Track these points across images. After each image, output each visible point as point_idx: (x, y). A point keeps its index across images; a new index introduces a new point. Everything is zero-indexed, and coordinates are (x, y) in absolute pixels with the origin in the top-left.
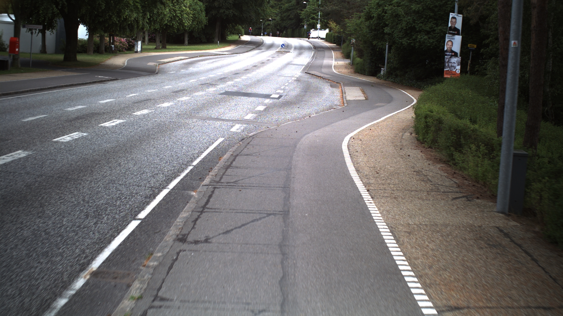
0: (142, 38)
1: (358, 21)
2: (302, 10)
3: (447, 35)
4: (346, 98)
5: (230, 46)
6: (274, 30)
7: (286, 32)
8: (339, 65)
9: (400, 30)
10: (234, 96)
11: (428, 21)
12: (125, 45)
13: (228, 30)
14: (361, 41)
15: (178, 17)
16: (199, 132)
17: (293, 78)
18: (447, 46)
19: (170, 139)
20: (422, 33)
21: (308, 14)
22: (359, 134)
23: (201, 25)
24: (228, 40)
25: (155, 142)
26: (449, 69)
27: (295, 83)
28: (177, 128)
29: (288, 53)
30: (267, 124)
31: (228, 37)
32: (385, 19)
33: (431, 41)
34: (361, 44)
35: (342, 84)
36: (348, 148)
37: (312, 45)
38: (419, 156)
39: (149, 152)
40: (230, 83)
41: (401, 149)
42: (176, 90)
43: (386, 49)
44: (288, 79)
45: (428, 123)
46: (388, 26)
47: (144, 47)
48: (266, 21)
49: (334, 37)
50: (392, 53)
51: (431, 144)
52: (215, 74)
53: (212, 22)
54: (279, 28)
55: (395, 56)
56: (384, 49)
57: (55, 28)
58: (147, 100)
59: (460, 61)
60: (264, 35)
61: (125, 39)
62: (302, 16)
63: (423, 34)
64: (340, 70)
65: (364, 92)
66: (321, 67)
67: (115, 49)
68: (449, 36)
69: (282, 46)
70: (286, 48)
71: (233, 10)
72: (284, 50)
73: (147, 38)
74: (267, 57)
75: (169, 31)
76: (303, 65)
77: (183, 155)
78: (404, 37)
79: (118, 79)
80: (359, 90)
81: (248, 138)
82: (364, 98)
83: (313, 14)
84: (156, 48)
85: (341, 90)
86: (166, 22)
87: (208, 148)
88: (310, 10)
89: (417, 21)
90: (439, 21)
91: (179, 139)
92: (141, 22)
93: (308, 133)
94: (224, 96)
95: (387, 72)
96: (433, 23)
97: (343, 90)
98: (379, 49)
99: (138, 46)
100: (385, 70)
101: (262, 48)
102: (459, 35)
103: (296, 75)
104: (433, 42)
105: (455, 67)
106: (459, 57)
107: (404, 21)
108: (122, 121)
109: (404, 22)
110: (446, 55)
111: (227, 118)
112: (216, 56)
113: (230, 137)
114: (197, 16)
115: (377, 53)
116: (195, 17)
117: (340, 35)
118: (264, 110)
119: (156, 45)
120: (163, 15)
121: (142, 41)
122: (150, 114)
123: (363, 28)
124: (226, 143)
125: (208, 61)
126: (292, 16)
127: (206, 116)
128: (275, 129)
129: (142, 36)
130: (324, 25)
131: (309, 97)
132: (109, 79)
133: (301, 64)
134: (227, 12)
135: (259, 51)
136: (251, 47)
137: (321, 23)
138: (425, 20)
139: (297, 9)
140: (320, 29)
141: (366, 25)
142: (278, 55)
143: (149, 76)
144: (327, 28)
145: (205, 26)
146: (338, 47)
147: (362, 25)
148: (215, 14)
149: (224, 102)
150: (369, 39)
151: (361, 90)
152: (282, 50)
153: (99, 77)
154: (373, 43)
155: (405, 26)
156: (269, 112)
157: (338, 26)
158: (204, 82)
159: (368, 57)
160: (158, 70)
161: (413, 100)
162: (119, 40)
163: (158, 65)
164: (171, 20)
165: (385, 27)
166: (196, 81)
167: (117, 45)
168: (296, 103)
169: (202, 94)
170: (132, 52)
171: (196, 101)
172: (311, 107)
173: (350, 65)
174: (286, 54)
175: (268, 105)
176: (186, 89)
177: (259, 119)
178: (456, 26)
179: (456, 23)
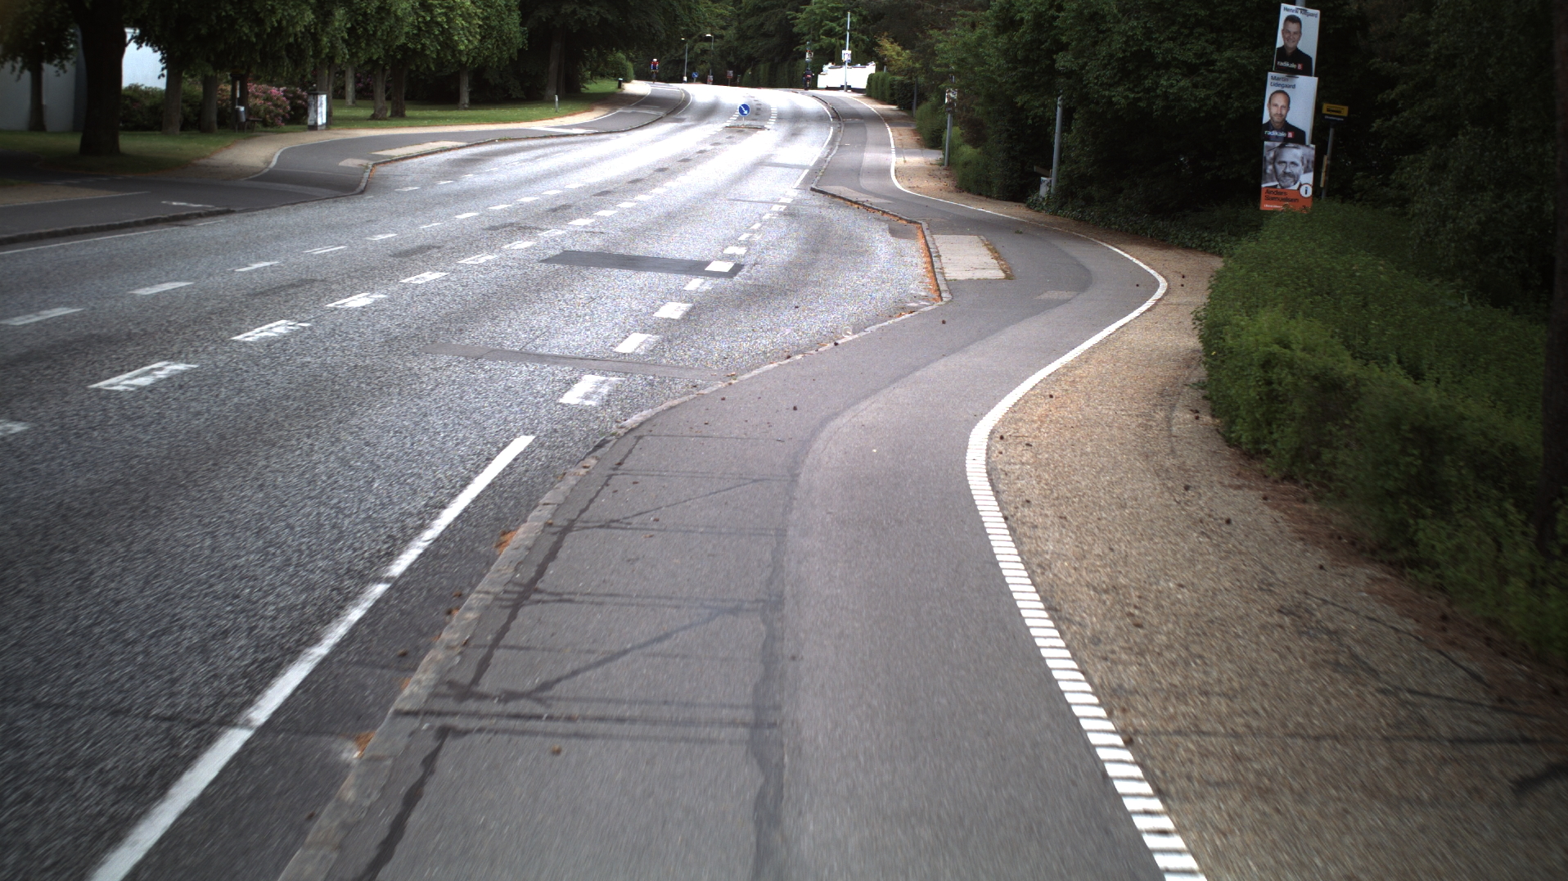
0: (331, 88)
1: (970, 34)
2: (798, 10)
3: (1270, 74)
4: (943, 273)
5: (591, 110)
7: (753, 73)
8: (910, 168)
9: (1106, 61)
10: (588, 266)
11: (1191, 34)
12: (279, 106)
13: (585, 65)
14: (978, 94)
15: (439, 24)
16: (450, 409)
17: (776, 208)
18: (1270, 109)
19: (333, 444)
20: (1172, 69)
21: (816, 20)
22: (1018, 416)
23: (509, 50)
24: (587, 91)
25: (274, 460)
26: (1276, 183)
27: (783, 223)
28: (374, 396)
29: (759, 132)
30: (695, 372)
31: (587, 86)
32: (1056, 27)
33: (1202, 93)
34: (977, 104)
35: (925, 226)
36: (991, 481)
37: (828, 107)
38: (1266, 522)
39: (231, 513)
40: (580, 222)
41: (1187, 488)
42: (406, 247)
43: (1055, 119)
44: (761, 209)
45: (1275, 386)
46: (1067, 50)
47: (336, 113)
48: (696, 41)
49: (891, 85)
50: (1074, 131)
51: (1293, 464)
52: (540, 194)
53: (539, 39)
54: (733, 60)
55: (1083, 141)
56: (1049, 119)
57: (70, 56)
58: (302, 283)
59: (1312, 159)
60: (690, 80)
61: (281, 89)
62: (800, 26)
63: (1176, 74)
64: (915, 183)
65: (997, 254)
66: (857, 171)
67: (247, 120)
68: (1278, 79)
69: (741, 111)
70: (752, 116)
71: (602, 7)
72: (747, 123)
73: (350, 88)
74: (698, 143)
75: (413, 67)
76: (803, 168)
77: (364, 521)
78: (1118, 84)
79: (233, 212)
80: (981, 244)
81: (619, 438)
82: (1001, 275)
83: (832, 21)
84: (374, 117)
85: (923, 246)
86: (403, 40)
87: (467, 482)
88: (821, 8)
89: (1157, 35)
90: (1225, 34)
91: (367, 444)
92: (326, 39)
93: (837, 414)
94: (557, 266)
95: (1060, 189)
96: (1207, 41)
97: (931, 246)
98: (1033, 119)
99: (319, 110)
100: (1053, 184)
101: (685, 116)
102: (1309, 74)
103: (784, 196)
104: (1208, 97)
105: (1295, 178)
106: (1308, 146)
107: (1119, 33)
108: (181, 367)
109: (1116, 37)
110: (1268, 138)
111: (556, 352)
112: (548, 141)
113: (555, 431)
114: (494, 23)
115: (1029, 131)
116: (489, 26)
117: (910, 78)
118: (683, 319)
119: (375, 108)
120: (393, 21)
121: (330, 94)
122: (292, 340)
123: (989, 56)
124: (539, 460)
125: (522, 154)
126: (770, 27)
127: (486, 343)
128: (719, 397)
129: (328, 82)
130: (864, 52)
131: (827, 269)
132: (202, 212)
133: (798, 162)
134: (582, 13)
135: (675, 124)
136: (653, 113)
137: (852, 45)
138: (1182, 30)
139: (784, 7)
140: (849, 64)
141: (996, 48)
142: (730, 137)
143: (336, 201)
144: (870, 61)
145: (520, 51)
146: (903, 114)
147: (984, 47)
148: (547, 18)
149: (555, 289)
150: (1006, 90)
151: (986, 245)
152: (740, 123)
153: (175, 203)
154: (1017, 100)
155: (1120, 48)
156: (701, 325)
157: (906, 53)
158: (501, 221)
159: (1000, 142)
160: (368, 181)
161: (1156, 282)
162: (265, 92)
163: (371, 167)
164: (418, 35)
165: (1057, 52)
166: (476, 216)
167: (256, 105)
168: (789, 293)
169: (488, 261)
170: (302, 127)
171: (462, 286)
172: (838, 305)
173: (943, 167)
174: (754, 135)
175: (696, 302)
176: (438, 245)
177: (665, 352)
178: (1301, 46)
179: (1300, 36)
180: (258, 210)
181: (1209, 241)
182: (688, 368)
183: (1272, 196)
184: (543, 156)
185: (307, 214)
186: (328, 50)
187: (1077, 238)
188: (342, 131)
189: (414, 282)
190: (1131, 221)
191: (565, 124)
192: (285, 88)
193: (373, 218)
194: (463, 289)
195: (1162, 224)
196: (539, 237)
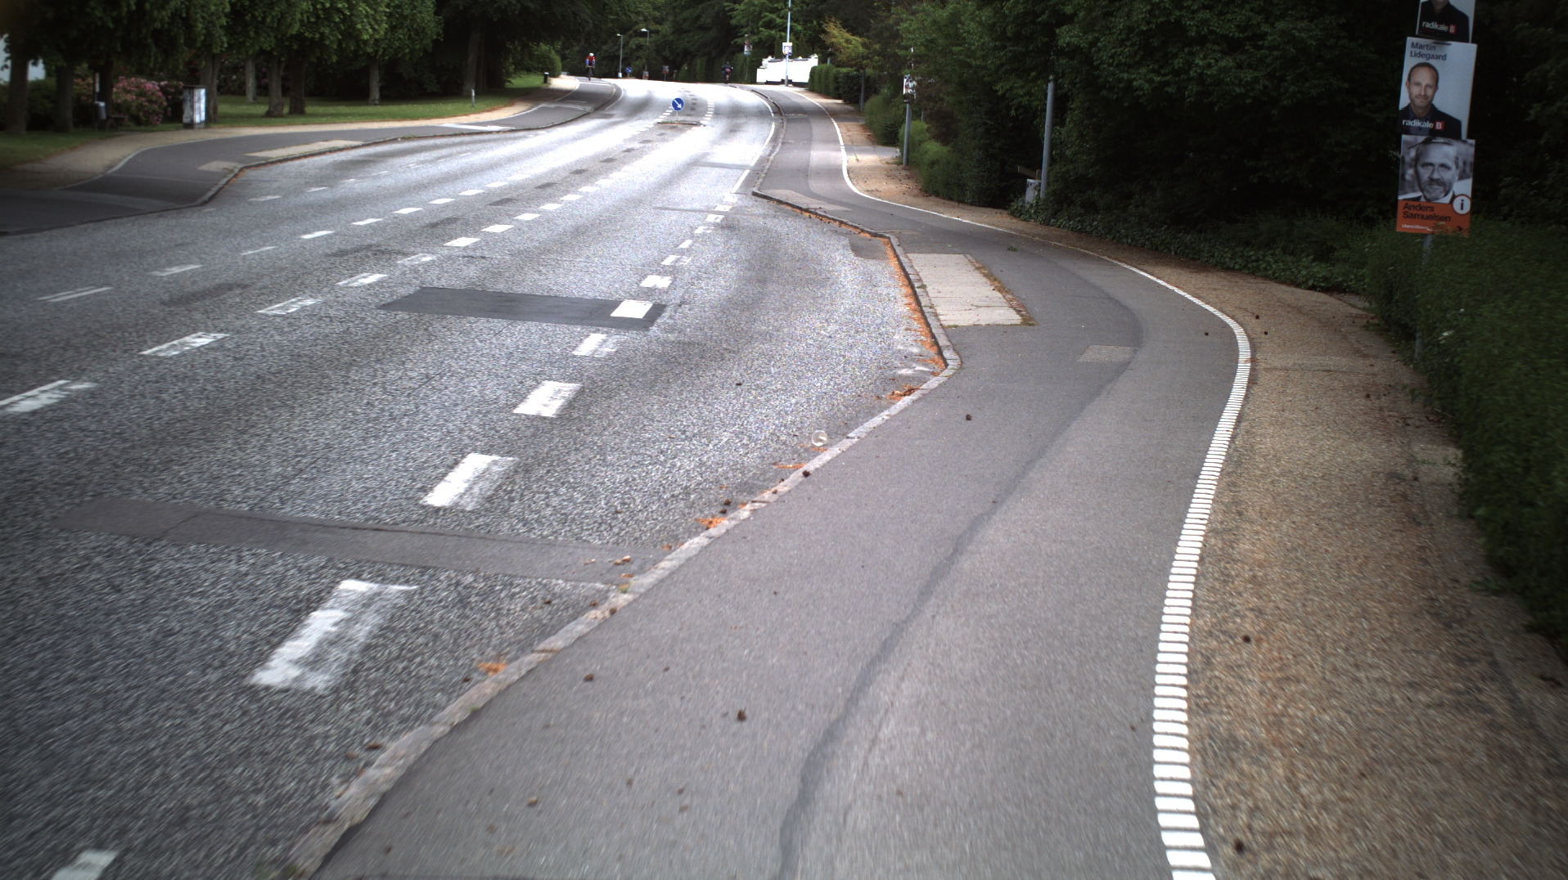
1: (940, 11)
3: (1410, 40)
4: (936, 315)
5: (511, 104)
6: (654, 62)
7: (689, 68)
8: (864, 168)
9: (1124, 36)
12: (155, 102)
13: (508, 58)
14: (947, 82)
15: (339, 11)
17: (711, 218)
18: (1409, 88)
20: (1209, 46)
21: (755, 11)
23: (422, 40)
24: (511, 86)
26: (1419, 194)
27: (719, 238)
29: (694, 128)
31: (513, 81)
34: (948, 94)
35: (894, 241)
37: (769, 103)
42: (198, 287)
43: (1045, 110)
44: (693, 219)
46: (1073, 23)
47: (223, 108)
48: (631, 37)
49: (836, 78)
50: (1069, 124)
52: (425, 203)
53: (456, 28)
54: (668, 55)
55: (1081, 136)
56: (1037, 110)
59: (1471, 159)
60: (625, 76)
61: (157, 83)
62: (738, 18)
64: (873, 185)
65: (997, 282)
66: (804, 172)
67: (108, 117)
68: (1422, 47)
69: (674, 105)
70: (686, 113)
72: (681, 118)
73: (251, 84)
74: (625, 140)
75: (314, 59)
76: (742, 168)
78: (1140, 64)
80: (972, 268)
83: (771, 12)
84: (269, 115)
85: (898, 270)
86: (295, 30)
92: (200, 25)
94: (400, 317)
95: (1052, 193)
97: (909, 270)
98: (1016, 110)
99: (196, 105)
100: (1043, 188)
101: (614, 112)
102: (1464, 39)
103: (722, 203)
105: (1447, 187)
109: (1138, 5)
110: (1408, 131)
111: (315, 513)
112: (457, 140)
114: (406, 12)
115: (1010, 125)
116: (401, 15)
117: (858, 70)
118: (560, 417)
119: (270, 104)
120: (283, 6)
121: (214, 89)
123: (968, 32)
126: (706, 20)
127: (195, 494)
128: (584, 672)
130: (807, 42)
131: (779, 310)
133: (738, 163)
135: (602, 120)
136: (580, 108)
137: (793, 38)
140: (790, 57)
141: (980, 23)
142: (662, 134)
144: (813, 53)
145: (435, 42)
146: (849, 108)
147: (961, 23)
148: (464, 6)
150: (983, 76)
151: (977, 268)
152: (674, 119)
154: (997, 88)
155: (1143, 19)
156: (587, 430)
157: (856, 40)
158: (357, 242)
159: (974, 138)
160: (221, 189)
161: (1226, 326)
162: (137, 87)
163: (236, 171)
164: (316, 23)
165: (1060, 25)
166: (328, 235)
167: (126, 100)
168: (727, 356)
169: (303, 308)
170: (177, 125)
171: (236, 359)
172: (799, 378)
173: (901, 166)
174: (689, 132)
175: (589, 378)
176: (248, 282)
177: (512, 500)
180: (42, 230)
182: (546, 546)
183: (1412, 211)
184: (447, 157)
186: (203, 38)
188: (223, 130)
189: (162, 354)
190: (1148, 234)
191: (480, 120)
192: (166, 82)
193: (189, 241)
194: (233, 366)
195: (1188, 238)
196: (397, 265)
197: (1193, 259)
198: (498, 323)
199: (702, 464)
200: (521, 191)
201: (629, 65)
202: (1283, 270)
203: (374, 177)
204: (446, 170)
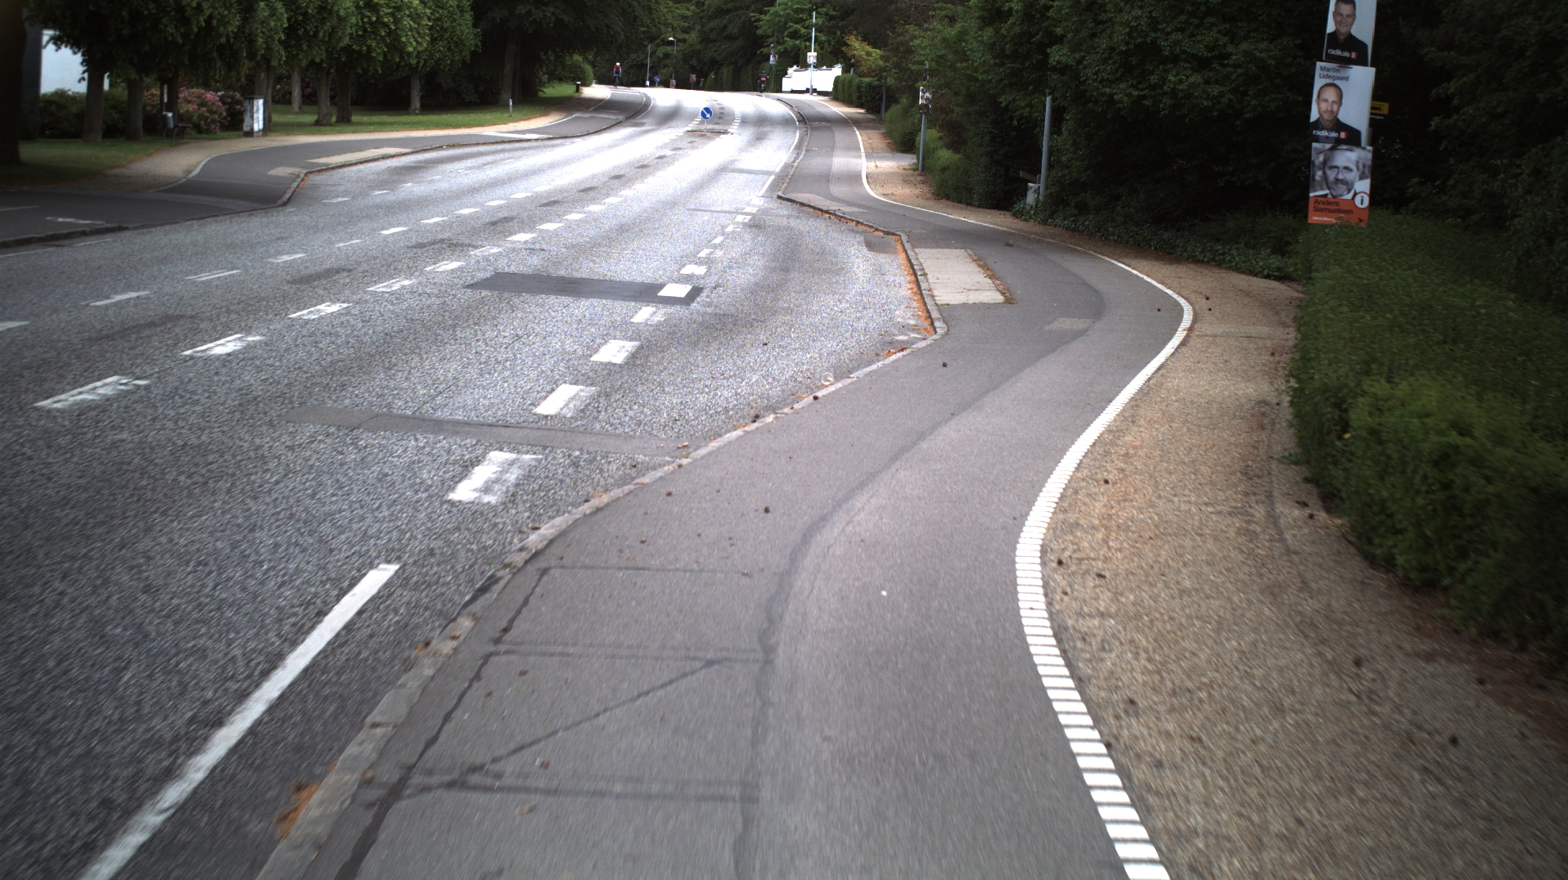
0: (270, 92)
1: (950, 29)
2: (762, 12)
3: (1319, 64)
4: (933, 296)
5: (546, 114)
7: (716, 77)
8: (882, 174)
9: (1106, 55)
10: (519, 293)
11: (1201, 24)
12: (215, 112)
13: (542, 69)
14: (956, 94)
15: (385, 25)
16: (291, 517)
17: (740, 218)
18: (1318, 104)
19: (94, 591)
20: (1181, 64)
21: (780, 21)
23: (461, 52)
24: (544, 95)
26: (1327, 192)
27: (747, 236)
28: (190, 496)
29: (722, 136)
31: (545, 90)
32: (1050, 17)
34: (957, 105)
35: (904, 238)
37: (794, 111)
38: (1506, 734)
40: (522, 237)
41: (1357, 663)
43: (1044, 120)
44: (723, 219)
46: (1062, 43)
47: (276, 118)
48: (658, 45)
49: (859, 87)
50: (1065, 133)
52: (481, 205)
53: (494, 41)
54: (695, 64)
55: (1075, 144)
56: (1036, 120)
58: (165, 320)
59: (1369, 163)
60: (653, 84)
61: (219, 93)
62: (764, 28)
63: (1185, 68)
64: (889, 189)
65: (990, 272)
66: (826, 178)
67: (175, 126)
68: (1329, 70)
69: (703, 115)
70: (715, 120)
71: (557, 7)
72: (710, 127)
73: (297, 93)
74: (657, 148)
75: (359, 71)
76: (769, 173)
78: (1120, 79)
80: (969, 260)
82: (999, 298)
83: (796, 23)
84: (318, 123)
85: (905, 262)
86: (346, 41)
88: (785, 9)
89: (1164, 25)
91: (147, 589)
92: (260, 40)
93: (824, 521)
94: (484, 293)
95: (1049, 196)
97: (914, 261)
98: (1018, 121)
99: (255, 115)
100: (1041, 191)
101: (645, 121)
102: (1365, 64)
103: (749, 205)
105: (1349, 186)
106: (1364, 148)
107: (1122, 23)
109: (1118, 28)
110: (1317, 139)
111: (460, 416)
112: (500, 147)
113: (432, 553)
114: (447, 25)
115: (1014, 134)
116: (442, 28)
117: (880, 80)
118: (627, 363)
119: (319, 113)
120: (335, 21)
121: (270, 99)
122: (115, 405)
123: (972, 50)
124: (396, 611)
125: (469, 161)
126: (733, 29)
127: (371, 404)
128: (664, 491)
129: (268, 85)
130: (830, 53)
131: (800, 292)
132: (88, 229)
133: (763, 168)
134: (538, 14)
135: (635, 129)
136: (612, 117)
137: (817, 48)
138: (1191, 20)
139: (747, 9)
140: (814, 67)
141: (981, 42)
142: (691, 142)
143: (251, 215)
144: (836, 63)
145: (473, 53)
146: (871, 116)
147: (966, 42)
148: (501, 19)
149: (475, 324)
150: (989, 89)
151: (974, 260)
152: (703, 127)
153: (60, 220)
154: (1001, 100)
155: (1122, 40)
156: (648, 372)
157: (877, 53)
158: (430, 238)
159: (981, 146)
160: (294, 191)
161: (1178, 304)
162: (199, 97)
163: (302, 175)
164: (363, 36)
165: (1051, 45)
166: (404, 231)
167: (188, 111)
168: (755, 324)
169: (403, 287)
170: (237, 133)
171: (363, 321)
172: (814, 341)
173: (917, 172)
174: (717, 139)
175: (645, 338)
176: (350, 267)
177: (599, 412)
178: (1354, 31)
179: (1354, 20)
180: (156, 226)
181: (1223, 254)
182: (628, 437)
183: (1321, 206)
184: (492, 163)
185: (215, 230)
186: (262, 52)
187: (1073, 251)
188: (280, 138)
189: (305, 317)
190: (1132, 231)
191: (519, 129)
192: (223, 93)
193: (286, 235)
194: (363, 326)
195: (1166, 235)
196: (470, 256)
197: (1170, 253)
198: (566, 300)
199: (737, 394)
200: (565, 194)
201: (656, 74)
202: (1244, 262)
203: (430, 182)
204: (493, 175)
